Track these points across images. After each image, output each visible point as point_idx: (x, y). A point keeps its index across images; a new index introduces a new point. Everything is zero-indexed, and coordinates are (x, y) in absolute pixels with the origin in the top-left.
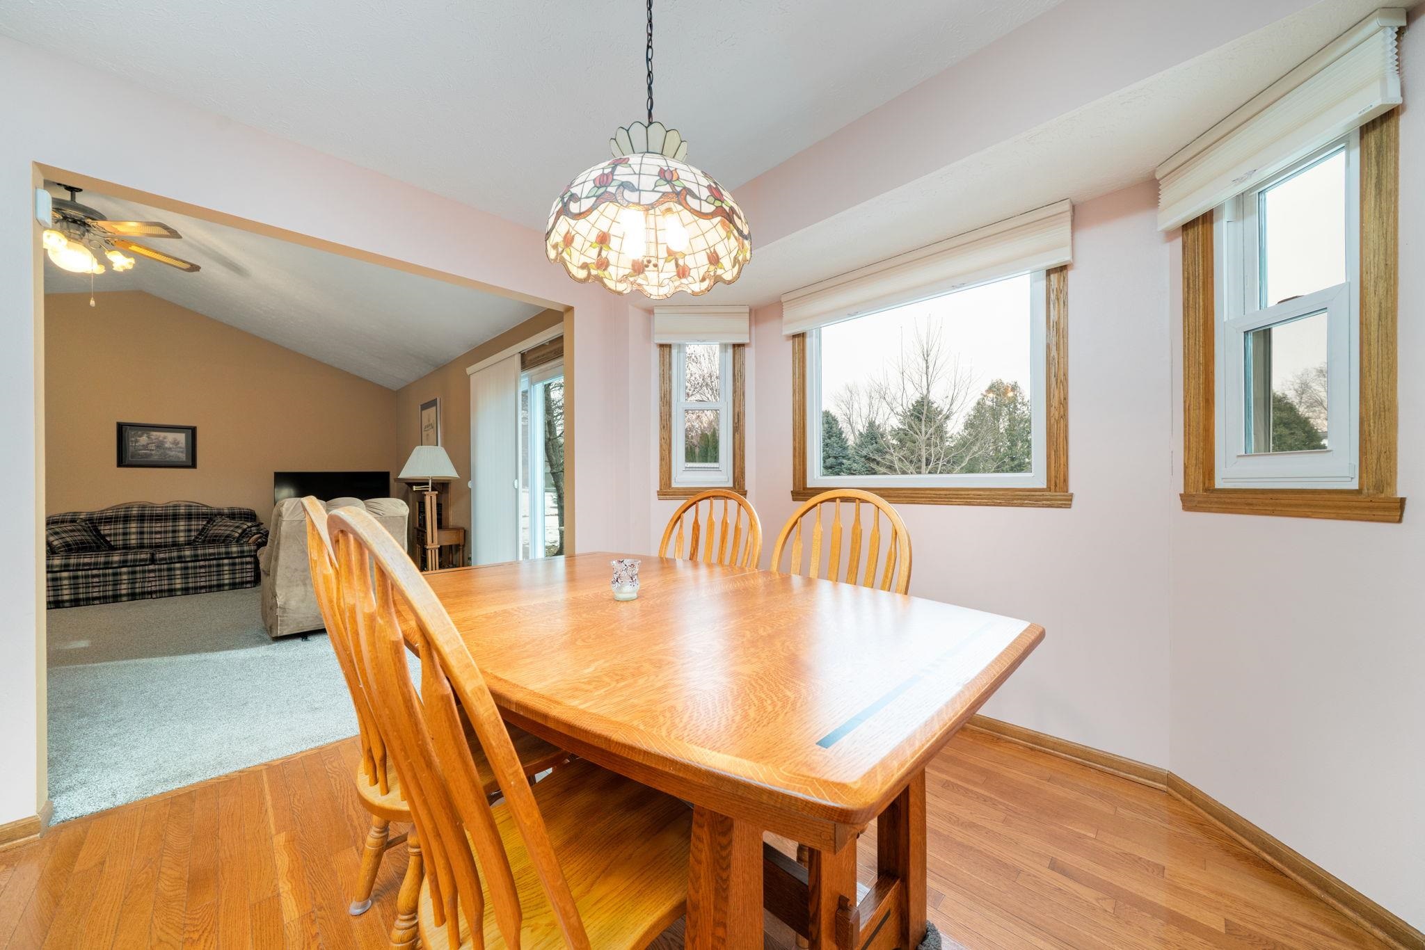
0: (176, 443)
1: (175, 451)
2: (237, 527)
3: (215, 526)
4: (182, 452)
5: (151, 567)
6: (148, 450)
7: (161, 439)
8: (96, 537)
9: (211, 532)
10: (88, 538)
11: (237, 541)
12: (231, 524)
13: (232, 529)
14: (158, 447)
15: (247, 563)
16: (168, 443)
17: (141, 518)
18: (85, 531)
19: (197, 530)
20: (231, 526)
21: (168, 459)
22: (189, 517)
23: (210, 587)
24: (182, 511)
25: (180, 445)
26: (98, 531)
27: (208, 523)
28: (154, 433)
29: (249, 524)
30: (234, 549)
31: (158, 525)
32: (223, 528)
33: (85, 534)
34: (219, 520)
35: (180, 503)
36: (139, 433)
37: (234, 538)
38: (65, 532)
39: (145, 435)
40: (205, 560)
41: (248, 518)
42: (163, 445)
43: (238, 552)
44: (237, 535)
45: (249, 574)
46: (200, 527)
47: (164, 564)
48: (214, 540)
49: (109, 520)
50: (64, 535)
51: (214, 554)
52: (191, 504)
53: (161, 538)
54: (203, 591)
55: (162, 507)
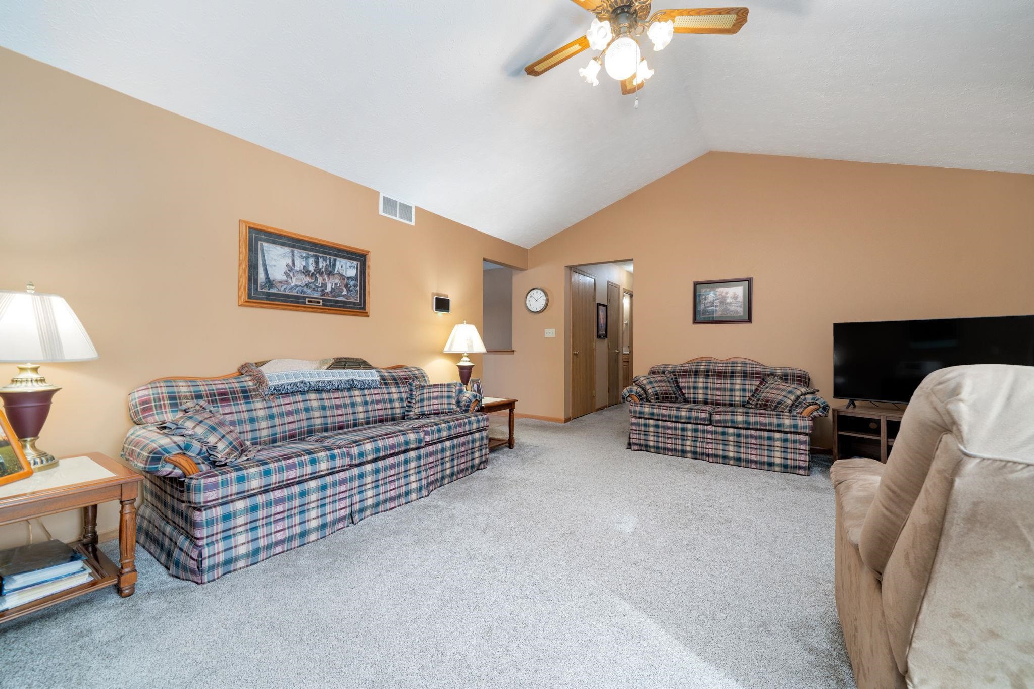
0: (735, 297)
1: (734, 306)
2: (790, 392)
3: (767, 388)
4: (740, 307)
5: (709, 428)
6: (714, 306)
7: (724, 294)
8: (676, 388)
9: (764, 395)
10: (670, 389)
11: (790, 411)
12: (784, 387)
13: (784, 393)
14: (722, 302)
15: (801, 442)
16: (729, 298)
17: (707, 373)
18: (669, 382)
19: (751, 391)
20: (783, 390)
21: (728, 315)
22: (744, 375)
23: (761, 463)
24: (739, 368)
25: (738, 300)
26: (677, 382)
27: (761, 384)
28: (719, 289)
29: (804, 390)
30: (787, 421)
31: (718, 382)
32: (775, 392)
33: (669, 385)
34: (772, 381)
35: (738, 359)
36: (708, 290)
37: (786, 406)
38: (656, 382)
39: (712, 292)
40: (756, 430)
41: (800, 381)
42: (725, 300)
43: (790, 426)
44: (789, 402)
45: (803, 458)
46: (754, 388)
47: (719, 426)
48: (766, 405)
49: (685, 373)
50: (655, 385)
51: (765, 424)
52: (746, 360)
53: (720, 396)
54: (754, 466)
55: (723, 363)
